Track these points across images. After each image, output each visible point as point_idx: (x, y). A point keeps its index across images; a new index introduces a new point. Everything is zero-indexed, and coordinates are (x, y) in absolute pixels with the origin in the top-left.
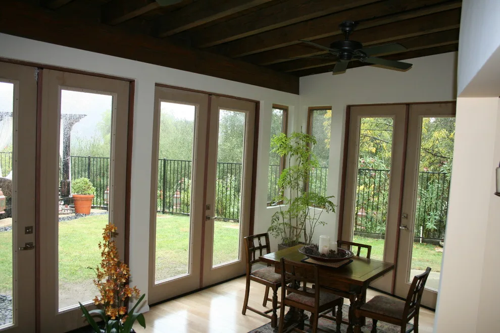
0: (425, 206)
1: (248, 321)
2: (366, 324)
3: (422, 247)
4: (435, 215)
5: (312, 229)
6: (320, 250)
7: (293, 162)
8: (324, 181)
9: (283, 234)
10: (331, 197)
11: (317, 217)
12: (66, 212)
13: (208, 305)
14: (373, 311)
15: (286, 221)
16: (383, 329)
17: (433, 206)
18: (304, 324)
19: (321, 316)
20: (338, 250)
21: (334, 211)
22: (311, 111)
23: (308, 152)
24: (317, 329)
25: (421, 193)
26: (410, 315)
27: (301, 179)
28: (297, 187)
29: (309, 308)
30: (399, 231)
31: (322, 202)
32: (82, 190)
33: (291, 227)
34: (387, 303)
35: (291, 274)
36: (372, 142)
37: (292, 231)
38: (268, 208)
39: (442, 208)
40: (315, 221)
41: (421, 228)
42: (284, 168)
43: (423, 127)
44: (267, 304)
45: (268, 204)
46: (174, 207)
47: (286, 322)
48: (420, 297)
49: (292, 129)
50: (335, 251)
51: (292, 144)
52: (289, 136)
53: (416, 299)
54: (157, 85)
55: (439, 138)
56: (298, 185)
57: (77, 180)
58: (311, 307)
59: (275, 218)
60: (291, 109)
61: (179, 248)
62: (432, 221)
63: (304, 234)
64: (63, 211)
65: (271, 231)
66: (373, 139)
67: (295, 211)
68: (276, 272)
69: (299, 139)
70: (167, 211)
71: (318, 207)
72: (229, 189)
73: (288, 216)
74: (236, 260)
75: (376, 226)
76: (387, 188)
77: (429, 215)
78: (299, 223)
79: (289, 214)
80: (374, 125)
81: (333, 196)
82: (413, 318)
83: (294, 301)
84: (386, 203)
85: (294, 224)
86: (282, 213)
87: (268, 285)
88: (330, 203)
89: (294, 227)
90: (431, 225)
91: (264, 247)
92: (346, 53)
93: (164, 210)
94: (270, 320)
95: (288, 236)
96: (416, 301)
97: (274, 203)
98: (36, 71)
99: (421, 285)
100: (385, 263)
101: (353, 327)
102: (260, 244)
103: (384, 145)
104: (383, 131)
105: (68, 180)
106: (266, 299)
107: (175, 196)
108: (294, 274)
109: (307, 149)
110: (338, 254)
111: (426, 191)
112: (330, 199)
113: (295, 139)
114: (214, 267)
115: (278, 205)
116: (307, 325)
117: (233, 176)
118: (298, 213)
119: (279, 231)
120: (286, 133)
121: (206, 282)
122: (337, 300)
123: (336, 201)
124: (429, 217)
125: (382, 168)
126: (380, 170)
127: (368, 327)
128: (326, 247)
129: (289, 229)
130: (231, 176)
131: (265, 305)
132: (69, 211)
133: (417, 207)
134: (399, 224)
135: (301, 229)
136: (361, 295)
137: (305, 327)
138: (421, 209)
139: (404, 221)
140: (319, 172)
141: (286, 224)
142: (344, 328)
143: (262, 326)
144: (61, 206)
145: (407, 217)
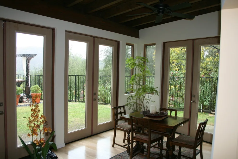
0: (203, 94)
1: (116, 150)
2: (176, 150)
3: (202, 114)
4: (208, 98)
5: (147, 105)
6: (151, 112)
7: (137, 71)
8: (153, 83)
9: (133, 107)
10: (156, 88)
11: (149, 98)
12: (28, 102)
13: (96, 143)
14: (179, 142)
15: (134, 101)
16: (184, 153)
17: (207, 94)
18: (144, 151)
19: (152, 147)
20: (160, 112)
21: (158, 95)
22: (145, 46)
23: (144, 66)
24: (150, 153)
25: (201, 88)
26: (198, 144)
27: (141, 79)
28: (139, 84)
29: (146, 142)
30: (191, 103)
31: (152, 91)
32: (35, 91)
33: (137, 104)
34: (186, 138)
35: (136, 124)
36: (177, 65)
37: (137, 106)
38: (125, 95)
39: (211, 95)
40: (149, 100)
41: (202, 105)
42: (133, 75)
43: (201, 56)
44: (125, 142)
45: (125, 93)
46: (81, 99)
47: (134, 150)
48: (203, 134)
49: (136, 55)
50: (158, 112)
51: (136, 62)
52: (135, 58)
53: (201, 135)
54: (67, 31)
55: (209, 61)
56: (140, 83)
57: (33, 86)
58: (147, 141)
59: (129, 99)
60: (136, 46)
61: (82, 117)
62: (207, 101)
63: (143, 107)
65: (127, 106)
66: (177, 64)
67: (139, 95)
68: (129, 124)
69: (139, 60)
70: (77, 100)
71: (150, 94)
72: (107, 89)
73: (135, 99)
74: (110, 121)
75: (179, 105)
76: (184, 86)
77: (205, 98)
78: (141, 101)
79: (135, 97)
80: (177, 57)
81: (157, 88)
82: (200, 146)
83: (138, 138)
84: (184, 93)
85: (138, 102)
86: (132, 96)
87: (125, 132)
88: (156, 91)
89: (138, 104)
90: (206, 103)
91: (123, 112)
92: (161, 11)
93: (76, 100)
94: (126, 149)
95: (135, 108)
96: (201, 136)
97: (128, 92)
98: (3, 23)
99: (203, 128)
100: (184, 118)
101: (169, 152)
102: (121, 111)
103: (182, 67)
104: (182, 60)
105: (29, 87)
106: (125, 139)
107: (81, 93)
108: (137, 124)
109: (144, 65)
110: (160, 114)
111: (203, 87)
112: (156, 89)
113: (138, 60)
114: (98, 124)
115: (130, 93)
116: (145, 151)
117: (109, 82)
118: (140, 97)
119: (131, 106)
120: (133, 57)
121: (94, 132)
122: (160, 137)
123: (159, 90)
124: (205, 99)
125: (182, 76)
126: (181, 77)
127: (177, 151)
128: (154, 110)
129: (136, 105)
130: (108, 83)
131: (124, 142)
132: (29, 102)
133: (199, 94)
134: (191, 100)
135: (142, 105)
136: (172, 134)
137: (145, 152)
138: (201, 96)
139: (193, 99)
140: (151, 79)
141: (134, 102)
142: (164, 152)
143: (122, 153)
144: (26, 99)
145: (194, 96)
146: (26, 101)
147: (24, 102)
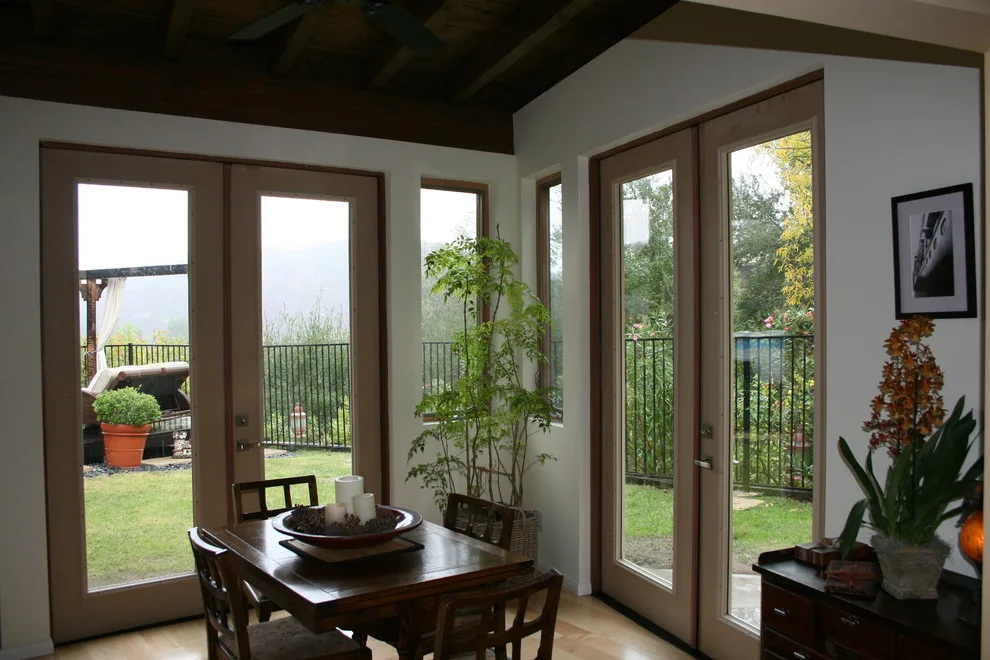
64: (185, 451)
134: (698, 455)
139: (706, 445)
144: (182, 442)
145: (710, 435)
146: (182, 450)
147: (176, 454)
